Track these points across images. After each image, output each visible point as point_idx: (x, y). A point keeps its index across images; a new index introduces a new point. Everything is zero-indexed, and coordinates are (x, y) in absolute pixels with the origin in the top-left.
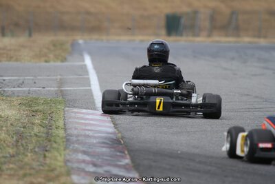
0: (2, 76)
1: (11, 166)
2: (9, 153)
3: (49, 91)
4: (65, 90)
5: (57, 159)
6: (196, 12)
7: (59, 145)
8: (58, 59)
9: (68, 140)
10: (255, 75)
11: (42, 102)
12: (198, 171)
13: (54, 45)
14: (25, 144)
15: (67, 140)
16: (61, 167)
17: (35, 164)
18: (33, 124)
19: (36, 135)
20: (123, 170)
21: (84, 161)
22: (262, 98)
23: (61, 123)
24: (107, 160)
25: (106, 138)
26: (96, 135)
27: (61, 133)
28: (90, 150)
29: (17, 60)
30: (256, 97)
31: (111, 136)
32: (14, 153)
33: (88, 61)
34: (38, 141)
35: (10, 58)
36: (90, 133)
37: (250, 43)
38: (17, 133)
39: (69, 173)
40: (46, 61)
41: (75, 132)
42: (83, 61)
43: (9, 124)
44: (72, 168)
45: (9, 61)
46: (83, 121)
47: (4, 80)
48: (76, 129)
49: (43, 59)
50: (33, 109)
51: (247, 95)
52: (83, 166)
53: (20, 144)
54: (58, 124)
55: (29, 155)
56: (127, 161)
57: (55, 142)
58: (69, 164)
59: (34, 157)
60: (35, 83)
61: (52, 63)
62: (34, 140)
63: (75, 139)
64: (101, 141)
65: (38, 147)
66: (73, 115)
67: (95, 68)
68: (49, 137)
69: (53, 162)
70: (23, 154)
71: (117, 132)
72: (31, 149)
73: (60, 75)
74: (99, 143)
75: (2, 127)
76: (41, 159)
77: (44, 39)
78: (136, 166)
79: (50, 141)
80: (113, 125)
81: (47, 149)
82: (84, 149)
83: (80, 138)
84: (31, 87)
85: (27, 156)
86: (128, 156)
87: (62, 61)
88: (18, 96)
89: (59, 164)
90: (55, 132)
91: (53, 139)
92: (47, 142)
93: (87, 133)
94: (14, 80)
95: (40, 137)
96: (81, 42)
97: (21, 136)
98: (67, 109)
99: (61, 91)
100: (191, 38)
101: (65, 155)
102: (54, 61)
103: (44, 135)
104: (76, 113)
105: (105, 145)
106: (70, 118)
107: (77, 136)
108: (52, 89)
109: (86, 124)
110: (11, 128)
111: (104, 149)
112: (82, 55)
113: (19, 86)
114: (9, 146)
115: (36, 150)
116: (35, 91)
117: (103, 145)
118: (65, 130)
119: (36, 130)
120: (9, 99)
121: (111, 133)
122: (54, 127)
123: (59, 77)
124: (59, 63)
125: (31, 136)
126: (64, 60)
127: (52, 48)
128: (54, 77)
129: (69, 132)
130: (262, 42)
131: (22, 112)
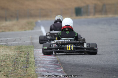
0: (6, 38)
1: (12, 75)
2: (11, 69)
4: (34, 42)
5: (32, 70)
7: (32, 65)
8: (30, 29)
11: (24, 47)
12: (93, 72)
13: (28, 23)
14: (17, 65)
15: (36, 62)
16: (33, 74)
17: (22, 73)
18: (21, 57)
19: (22, 61)
20: (60, 73)
21: (43, 71)
23: (33, 56)
24: (53, 70)
25: (52, 61)
26: (48, 60)
27: (33, 60)
28: (45, 66)
29: (12, 31)
30: (116, 39)
31: (54, 59)
34: (23, 64)
36: (46, 59)
39: (37, 76)
40: (25, 30)
41: (39, 59)
42: (41, 29)
43: (10, 58)
44: (38, 74)
45: (9, 31)
46: (42, 54)
50: (20, 50)
51: (111, 39)
52: (43, 73)
53: (15, 65)
54: (31, 56)
55: (20, 70)
56: (62, 69)
58: (37, 72)
59: (21, 70)
60: (21, 40)
61: (27, 31)
62: (21, 63)
63: (39, 62)
64: (50, 62)
65: (23, 66)
68: (28, 62)
69: (30, 72)
70: (17, 69)
71: (57, 58)
72: (20, 67)
75: (8, 59)
76: (25, 71)
78: (66, 71)
81: (27, 67)
82: (43, 66)
83: (41, 61)
84: (19, 41)
86: (62, 67)
87: (32, 30)
89: (33, 73)
90: (30, 59)
92: (27, 64)
93: (44, 59)
95: (24, 62)
96: (39, 21)
97: (15, 62)
98: (35, 50)
99: (32, 43)
100: (86, 17)
101: (35, 69)
103: (26, 61)
104: (39, 51)
105: (52, 64)
106: (36, 53)
108: (28, 42)
110: (11, 59)
112: (40, 27)
113: (14, 42)
114: (11, 67)
116: (21, 43)
117: (51, 64)
118: (35, 58)
119: (22, 59)
120: (10, 47)
122: (30, 57)
123: (31, 37)
124: (30, 31)
127: (27, 25)
128: (29, 37)
129: (36, 59)
131: (16, 52)
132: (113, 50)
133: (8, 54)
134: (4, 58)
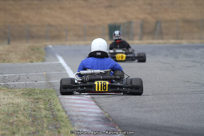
0: (2, 74)
2: (31, 130)
3: (41, 83)
4: (53, 82)
6: (130, 23)
7: (66, 123)
8: (39, 59)
9: (71, 120)
10: (189, 67)
11: (39, 92)
13: (32, 50)
14: (40, 124)
18: (39, 108)
19: (46, 117)
22: (200, 84)
23: (60, 107)
25: (98, 117)
26: (89, 115)
27: (63, 114)
28: (90, 126)
29: (9, 62)
30: (196, 83)
31: (101, 115)
32: (35, 131)
33: (61, 61)
34: (48, 121)
35: (4, 60)
36: (86, 114)
37: (175, 43)
38: (31, 116)
40: (31, 62)
41: (74, 113)
42: (58, 60)
43: (22, 109)
45: (3, 62)
46: (76, 105)
47: (5, 77)
48: (73, 111)
49: (28, 60)
53: (36, 123)
54: (58, 107)
57: (63, 121)
59: (50, 133)
60: (28, 78)
61: (35, 63)
62: (45, 120)
63: (76, 118)
65: (51, 125)
66: (67, 100)
67: (69, 65)
68: (55, 118)
70: (42, 131)
71: (104, 112)
72: (46, 127)
73: (45, 71)
74: (94, 121)
77: (24, 46)
79: (57, 120)
80: (98, 107)
82: (86, 126)
83: (79, 118)
84: (26, 81)
85: (45, 132)
86: (119, 130)
88: (19, 88)
90: (58, 113)
91: (59, 119)
93: (84, 113)
94: (12, 76)
95: (49, 118)
96: (50, 46)
97: (35, 118)
99: (50, 83)
102: (37, 62)
103: (51, 116)
104: (68, 99)
105: (100, 123)
106: (65, 103)
107: (77, 116)
109: (79, 107)
110: (25, 112)
111: (100, 126)
112: (55, 56)
113: (17, 81)
114: (28, 126)
115: (50, 127)
116: (30, 84)
117: (98, 122)
118: (66, 112)
119: (44, 113)
121: (100, 113)
122: (55, 110)
123: (45, 73)
124: (41, 63)
125: (42, 117)
126: (44, 60)
127: (32, 52)
128: (42, 73)
129: (69, 113)
130: (184, 42)
131: (27, 100)
132: (197, 101)
133: (14, 102)
134: (11, 109)
